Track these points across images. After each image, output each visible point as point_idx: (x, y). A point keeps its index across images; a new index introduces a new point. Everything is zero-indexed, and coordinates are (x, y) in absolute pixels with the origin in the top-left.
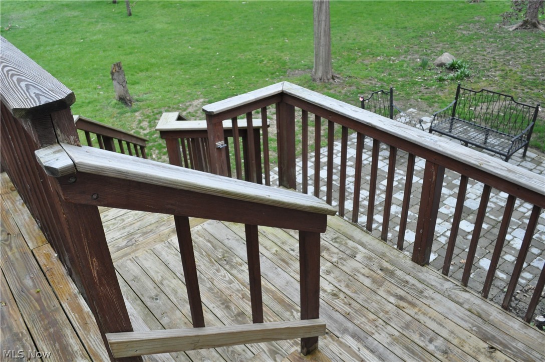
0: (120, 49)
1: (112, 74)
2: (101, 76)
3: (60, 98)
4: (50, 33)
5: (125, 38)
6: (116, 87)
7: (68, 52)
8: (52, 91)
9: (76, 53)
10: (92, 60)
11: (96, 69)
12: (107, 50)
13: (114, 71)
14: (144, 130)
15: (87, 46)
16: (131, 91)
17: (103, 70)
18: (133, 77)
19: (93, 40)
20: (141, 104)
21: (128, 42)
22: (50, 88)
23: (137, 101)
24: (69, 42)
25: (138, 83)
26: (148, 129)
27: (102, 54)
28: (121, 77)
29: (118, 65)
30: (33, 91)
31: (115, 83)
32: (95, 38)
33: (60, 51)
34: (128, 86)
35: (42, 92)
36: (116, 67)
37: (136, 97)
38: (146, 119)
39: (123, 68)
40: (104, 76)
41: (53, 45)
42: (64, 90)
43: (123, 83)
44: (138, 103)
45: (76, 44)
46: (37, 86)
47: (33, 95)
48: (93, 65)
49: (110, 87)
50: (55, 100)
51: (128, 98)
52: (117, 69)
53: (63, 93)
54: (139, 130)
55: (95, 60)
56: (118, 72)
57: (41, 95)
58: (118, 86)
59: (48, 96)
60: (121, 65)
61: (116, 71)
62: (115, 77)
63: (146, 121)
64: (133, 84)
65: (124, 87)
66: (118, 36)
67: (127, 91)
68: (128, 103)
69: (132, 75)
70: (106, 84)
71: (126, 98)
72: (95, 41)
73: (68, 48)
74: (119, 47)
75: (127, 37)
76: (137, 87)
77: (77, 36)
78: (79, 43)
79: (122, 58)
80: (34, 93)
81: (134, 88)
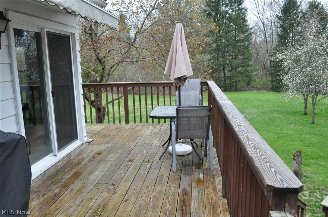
0: (302, 142)
1: (294, 156)
2: (286, 155)
3: (296, 187)
4: (263, 124)
5: (307, 136)
6: (294, 164)
7: (270, 136)
8: (290, 180)
9: (275, 138)
10: (283, 144)
11: (284, 150)
12: (293, 141)
13: (296, 155)
14: (305, 197)
15: (282, 135)
16: (302, 169)
17: (288, 151)
18: (306, 161)
19: (287, 133)
20: (308, 179)
21: (308, 139)
22: (289, 177)
23: (305, 177)
24: (272, 131)
25: (308, 166)
26: (308, 197)
27: (290, 142)
28: (299, 160)
29: (300, 152)
30: (279, 177)
31: (294, 162)
32: (288, 132)
33: (266, 135)
34: (302, 166)
35: (284, 179)
36: (298, 153)
37: (305, 174)
38: (308, 190)
39: (302, 154)
40: (288, 156)
41: (263, 131)
42: (298, 182)
43: (299, 164)
44: (306, 178)
45: (276, 133)
46: (281, 174)
47: (279, 179)
48: (283, 147)
49: (290, 163)
50: (292, 187)
51: (300, 173)
52: (298, 154)
53: (297, 184)
54: (302, 196)
55: (285, 144)
56: (298, 156)
57: (284, 181)
58: (296, 164)
59: (288, 183)
60: (301, 152)
61: (297, 155)
62: (295, 158)
63: (308, 191)
64: (305, 165)
65: (299, 166)
66: (302, 134)
67: (300, 169)
68: (299, 176)
69: (306, 159)
70: (288, 160)
71: (298, 172)
72: (288, 134)
73: (271, 134)
74: (302, 141)
75: (308, 136)
76: (307, 168)
77: (278, 129)
78: (278, 133)
79: (302, 148)
80: (280, 178)
81: (305, 168)
